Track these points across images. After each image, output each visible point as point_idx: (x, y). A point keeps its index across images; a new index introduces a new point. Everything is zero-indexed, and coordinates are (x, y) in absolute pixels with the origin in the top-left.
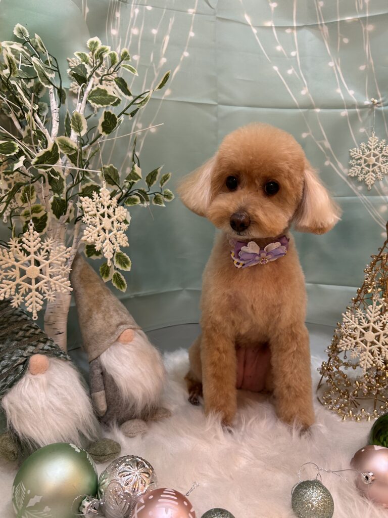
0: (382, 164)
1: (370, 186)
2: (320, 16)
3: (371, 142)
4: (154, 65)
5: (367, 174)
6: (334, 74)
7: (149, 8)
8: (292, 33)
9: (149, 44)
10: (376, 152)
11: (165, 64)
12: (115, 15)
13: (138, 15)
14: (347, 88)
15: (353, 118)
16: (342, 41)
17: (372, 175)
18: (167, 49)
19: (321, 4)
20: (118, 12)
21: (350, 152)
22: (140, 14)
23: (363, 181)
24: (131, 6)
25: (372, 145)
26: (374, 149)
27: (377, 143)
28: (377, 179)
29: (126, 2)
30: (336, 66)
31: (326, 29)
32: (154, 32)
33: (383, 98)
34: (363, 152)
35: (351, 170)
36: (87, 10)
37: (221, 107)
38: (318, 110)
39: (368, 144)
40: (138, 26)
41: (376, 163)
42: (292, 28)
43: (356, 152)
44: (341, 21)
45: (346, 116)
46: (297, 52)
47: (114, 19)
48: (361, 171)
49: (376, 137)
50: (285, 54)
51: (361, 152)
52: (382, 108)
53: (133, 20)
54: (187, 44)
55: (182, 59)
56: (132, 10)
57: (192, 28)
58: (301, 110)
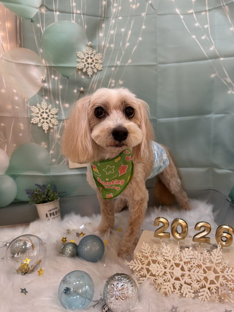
7: (120, 18)
8: (206, 15)
9: (120, 37)
11: (128, 46)
12: (101, 26)
13: (114, 23)
18: (130, 38)
20: (104, 23)
29: (108, 18)
31: (227, 8)
32: (123, 30)
36: (86, 27)
37: (159, 65)
38: (222, 59)
40: (114, 29)
42: (206, 11)
46: (209, 25)
47: (101, 28)
50: (201, 28)
54: (141, 33)
55: (138, 42)
56: (111, 21)
57: (144, 24)
58: (210, 61)
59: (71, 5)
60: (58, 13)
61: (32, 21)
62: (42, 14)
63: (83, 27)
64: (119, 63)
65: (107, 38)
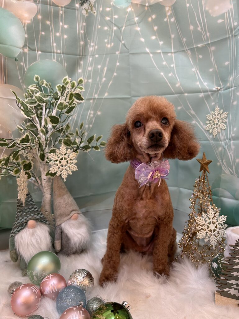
0: (221, 123)
1: (215, 136)
2: (185, 46)
3: (216, 111)
4: (99, 82)
5: (214, 129)
6: (195, 75)
7: (97, 56)
8: (172, 56)
9: (97, 73)
10: (218, 117)
11: (105, 81)
12: (80, 63)
13: (91, 61)
14: (203, 82)
15: (207, 97)
16: (198, 57)
17: (216, 130)
18: (106, 74)
19: (185, 39)
20: (82, 61)
21: (207, 116)
22: (92, 60)
23: (212, 133)
24: (88, 58)
25: (217, 113)
26: (217, 115)
27: (219, 111)
28: (218, 133)
29: (85, 56)
30: (196, 70)
31: (189, 52)
32: (99, 67)
33: (223, 86)
34: (212, 117)
35: (206, 127)
36: (66, 64)
37: (133, 98)
38: (186, 94)
39: (214, 112)
40: (91, 66)
41: (218, 123)
42: (172, 53)
43: (209, 117)
44: (196, 47)
45: (202, 96)
46: (174, 65)
47: (80, 65)
48: (211, 127)
49: (219, 108)
50: (168, 66)
51: (211, 116)
52: (222, 92)
53: (89, 63)
54: (116, 69)
55: (113, 77)
56: (88, 59)
57: (118, 61)
58: (176, 95)
59: (52, 45)
60: (40, 52)
61: (16, 60)
62: (25, 53)
63: (63, 65)
64: (96, 96)
65: (85, 74)
